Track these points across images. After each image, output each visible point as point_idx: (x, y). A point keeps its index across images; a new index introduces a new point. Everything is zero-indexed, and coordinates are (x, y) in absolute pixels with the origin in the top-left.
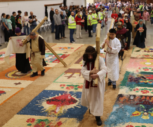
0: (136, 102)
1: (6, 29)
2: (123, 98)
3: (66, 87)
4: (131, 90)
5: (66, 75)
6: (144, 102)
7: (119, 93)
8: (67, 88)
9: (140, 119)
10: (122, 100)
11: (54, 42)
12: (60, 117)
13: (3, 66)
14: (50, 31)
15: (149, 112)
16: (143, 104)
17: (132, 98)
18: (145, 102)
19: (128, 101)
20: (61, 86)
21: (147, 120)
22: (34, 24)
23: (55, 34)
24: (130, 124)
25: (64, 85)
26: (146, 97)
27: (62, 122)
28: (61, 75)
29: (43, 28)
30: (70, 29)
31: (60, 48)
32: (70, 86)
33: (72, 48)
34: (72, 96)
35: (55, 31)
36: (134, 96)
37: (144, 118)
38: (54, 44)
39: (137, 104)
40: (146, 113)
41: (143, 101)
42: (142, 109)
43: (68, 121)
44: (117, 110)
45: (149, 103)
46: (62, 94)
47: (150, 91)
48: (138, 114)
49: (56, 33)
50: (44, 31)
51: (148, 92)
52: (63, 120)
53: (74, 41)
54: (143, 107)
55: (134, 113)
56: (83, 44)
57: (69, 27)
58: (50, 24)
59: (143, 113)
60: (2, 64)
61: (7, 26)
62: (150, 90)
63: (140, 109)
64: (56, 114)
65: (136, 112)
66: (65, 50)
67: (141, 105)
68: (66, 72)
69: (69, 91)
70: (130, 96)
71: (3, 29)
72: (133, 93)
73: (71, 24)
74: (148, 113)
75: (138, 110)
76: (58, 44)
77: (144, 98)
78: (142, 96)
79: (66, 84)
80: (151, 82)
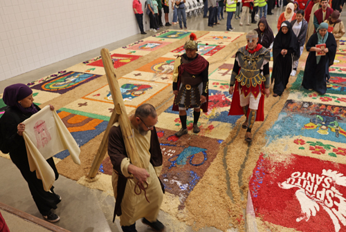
0: (311, 111)
1: (151, 13)
2: (294, 105)
3: (220, 85)
4: (306, 96)
5: (220, 71)
6: (323, 113)
7: (288, 99)
8: (221, 87)
9: (315, 134)
10: (291, 106)
11: (205, 29)
12: (211, 120)
13: (149, 57)
14: (202, 15)
15: (329, 126)
16: (322, 115)
17: (306, 106)
18: (325, 112)
19: (300, 109)
20: (214, 84)
21: (325, 135)
22: (181, 6)
23: (207, 19)
24: (301, 138)
25: (218, 84)
26: (326, 106)
27: (214, 126)
28: (214, 71)
29: (193, 12)
30: (228, 12)
31: (214, 38)
32: (224, 85)
33: (229, 38)
34: (227, 98)
35: (208, 15)
36: (310, 104)
37: (321, 132)
38: (206, 32)
39: (313, 114)
40: (324, 127)
41: (322, 111)
42: (320, 121)
43: (221, 126)
44: (284, 119)
45: (330, 114)
46: (214, 94)
47: (333, 99)
48: (313, 127)
49: (209, 17)
50: (195, 16)
51: (331, 100)
52: (215, 123)
53: (231, 29)
54: (321, 118)
55: (308, 125)
56: (243, 33)
57: (227, 10)
58: (202, 6)
59: (321, 127)
60: (148, 55)
61: (153, 9)
62: (334, 97)
63: (316, 121)
64: (208, 117)
65: (311, 124)
66: (220, 40)
67: (318, 116)
68: (221, 68)
69: (223, 91)
70: (304, 103)
71: (149, 13)
72: (308, 99)
73: (229, 5)
74: (327, 127)
75: (314, 122)
76: (211, 32)
77: (324, 107)
78: (320, 105)
79: (220, 82)
80: (337, 86)
